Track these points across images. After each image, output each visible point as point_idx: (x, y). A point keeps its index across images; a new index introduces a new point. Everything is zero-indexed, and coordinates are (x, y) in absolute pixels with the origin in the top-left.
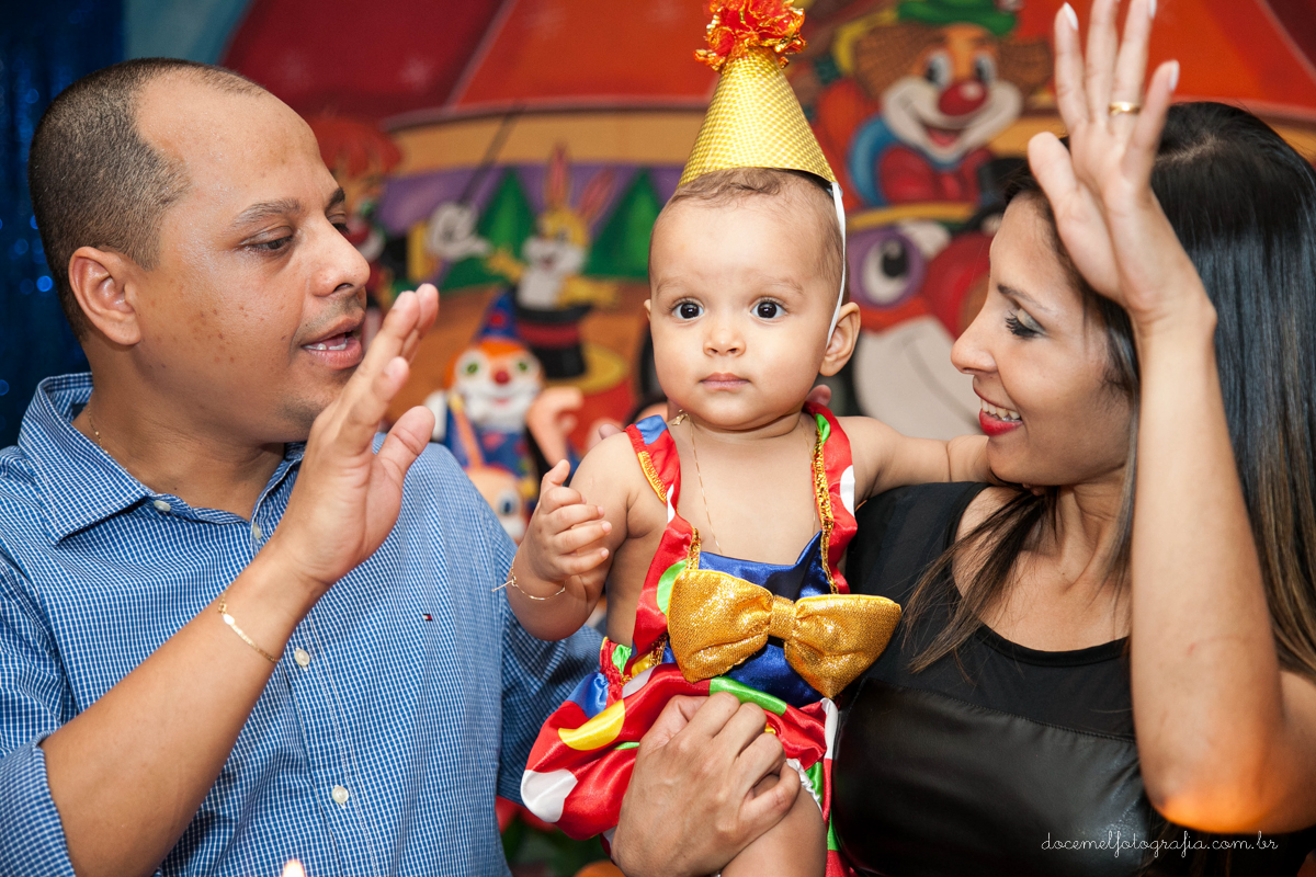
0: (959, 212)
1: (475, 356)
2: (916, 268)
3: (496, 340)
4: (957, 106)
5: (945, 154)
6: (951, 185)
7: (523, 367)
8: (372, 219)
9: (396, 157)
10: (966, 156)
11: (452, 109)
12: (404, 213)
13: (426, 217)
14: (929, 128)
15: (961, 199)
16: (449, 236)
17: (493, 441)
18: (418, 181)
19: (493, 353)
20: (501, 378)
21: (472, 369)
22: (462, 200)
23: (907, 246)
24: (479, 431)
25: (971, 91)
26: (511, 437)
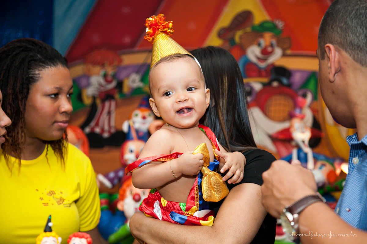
0: (265, 80)
1: (138, 112)
2: (254, 94)
3: (143, 108)
4: (266, 53)
5: (262, 65)
6: (264, 73)
7: (150, 115)
8: (114, 77)
9: (121, 61)
10: (268, 66)
11: (136, 49)
12: (122, 75)
13: (128, 76)
14: (259, 59)
15: (266, 76)
16: (134, 81)
17: (141, 134)
18: (126, 67)
19: (142, 111)
20: (144, 118)
21: (137, 115)
22: (137, 72)
23: (252, 89)
24: (137, 131)
25: (270, 49)
26: (145, 133)
